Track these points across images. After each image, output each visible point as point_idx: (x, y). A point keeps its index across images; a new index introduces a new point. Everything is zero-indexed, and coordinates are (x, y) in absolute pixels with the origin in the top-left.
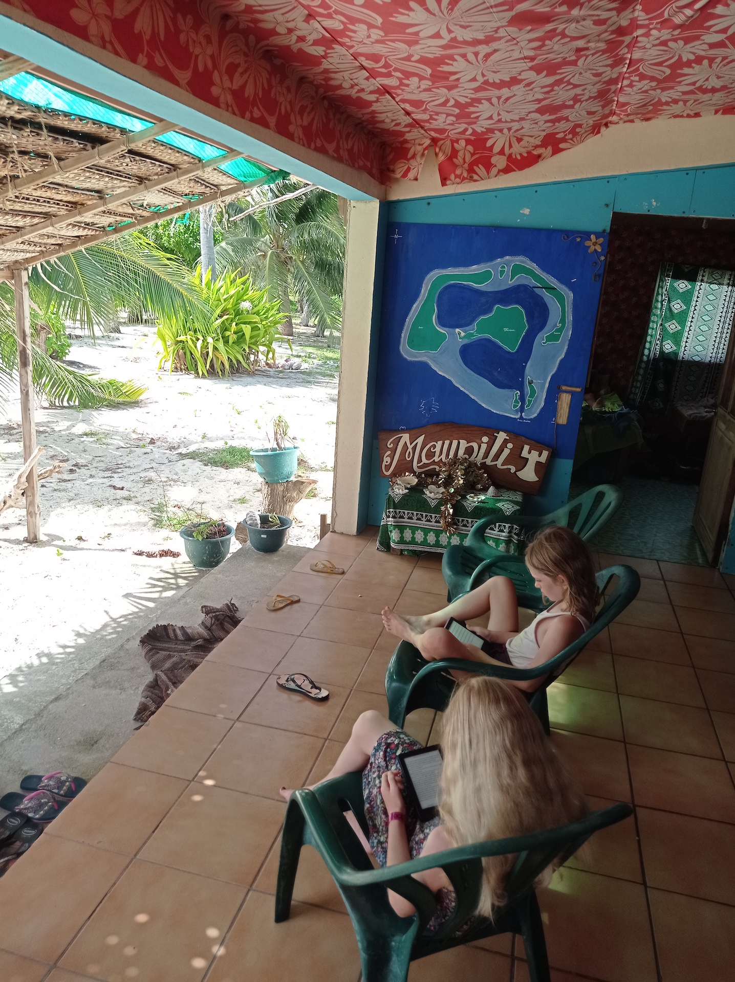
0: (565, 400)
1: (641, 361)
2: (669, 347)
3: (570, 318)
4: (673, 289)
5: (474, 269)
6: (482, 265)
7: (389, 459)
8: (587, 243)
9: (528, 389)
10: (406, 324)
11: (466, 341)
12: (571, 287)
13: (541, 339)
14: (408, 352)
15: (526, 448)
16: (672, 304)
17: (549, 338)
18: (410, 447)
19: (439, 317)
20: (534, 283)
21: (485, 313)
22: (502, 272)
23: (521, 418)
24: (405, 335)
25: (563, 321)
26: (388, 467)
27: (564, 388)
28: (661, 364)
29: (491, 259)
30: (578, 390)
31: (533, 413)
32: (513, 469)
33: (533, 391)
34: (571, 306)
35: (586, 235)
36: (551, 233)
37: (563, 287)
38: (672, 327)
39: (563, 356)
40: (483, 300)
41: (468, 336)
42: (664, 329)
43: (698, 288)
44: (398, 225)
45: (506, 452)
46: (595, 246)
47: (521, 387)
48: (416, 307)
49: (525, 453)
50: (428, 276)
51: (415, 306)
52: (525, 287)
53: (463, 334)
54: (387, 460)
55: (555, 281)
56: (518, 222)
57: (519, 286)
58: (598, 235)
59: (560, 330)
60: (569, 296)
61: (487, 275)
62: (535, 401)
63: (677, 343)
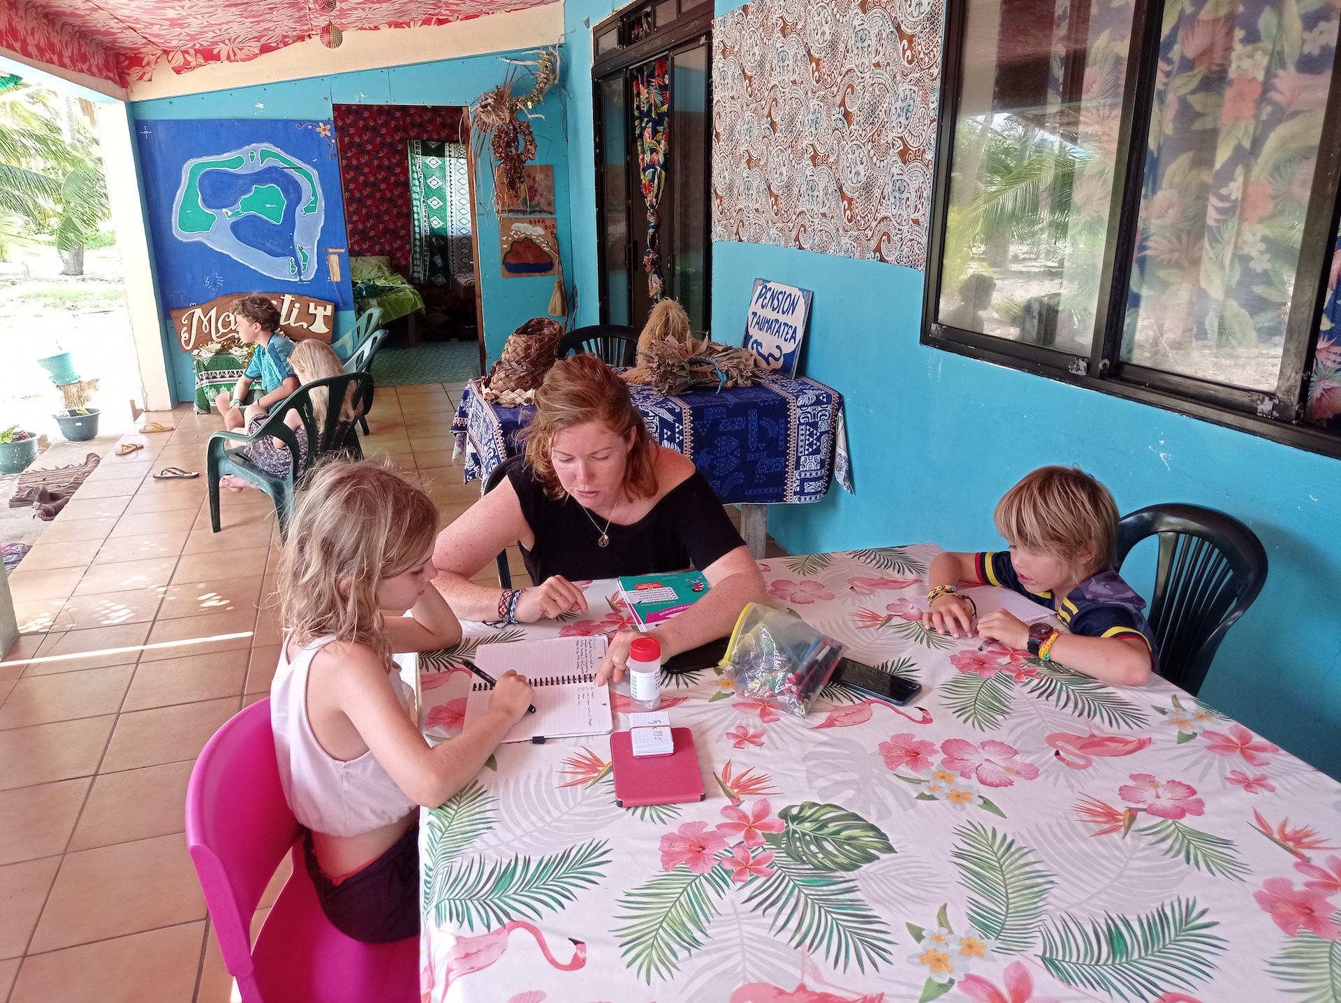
0: (334, 261)
1: (415, 239)
2: (437, 223)
3: (319, 191)
4: (427, 166)
5: (226, 156)
6: (233, 153)
7: (187, 335)
8: (318, 130)
9: (300, 256)
10: (174, 209)
11: (234, 219)
12: (314, 166)
13: (300, 211)
14: (180, 233)
15: (312, 305)
16: (428, 181)
17: (308, 209)
18: (205, 321)
19: (204, 200)
20: (282, 165)
21: (246, 192)
22: (252, 157)
23: (301, 280)
24: (175, 219)
25: (314, 194)
26: (188, 342)
27: (330, 250)
28: (434, 240)
29: (240, 146)
30: (343, 251)
31: (310, 274)
32: (305, 326)
33: (305, 257)
34: (318, 182)
35: (316, 123)
36: (287, 123)
37: (308, 166)
38: (435, 203)
39: (322, 224)
40: (241, 182)
41: (234, 214)
42: (428, 206)
43: (448, 163)
44: (145, 122)
45: (295, 312)
46: (325, 131)
47: (293, 254)
48: (180, 194)
49: (312, 310)
50: (185, 166)
51: (178, 192)
52: (275, 168)
53: (230, 213)
54: (185, 336)
55: (299, 162)
56: (255, 115)
57: (270, 168)
58: (325, 123)
59: (315, 202)
60: (315, 173)
61: (239, 161)
62: (309, 265)
63: (443, 219)
